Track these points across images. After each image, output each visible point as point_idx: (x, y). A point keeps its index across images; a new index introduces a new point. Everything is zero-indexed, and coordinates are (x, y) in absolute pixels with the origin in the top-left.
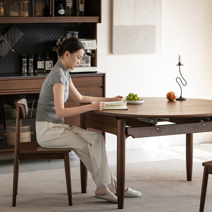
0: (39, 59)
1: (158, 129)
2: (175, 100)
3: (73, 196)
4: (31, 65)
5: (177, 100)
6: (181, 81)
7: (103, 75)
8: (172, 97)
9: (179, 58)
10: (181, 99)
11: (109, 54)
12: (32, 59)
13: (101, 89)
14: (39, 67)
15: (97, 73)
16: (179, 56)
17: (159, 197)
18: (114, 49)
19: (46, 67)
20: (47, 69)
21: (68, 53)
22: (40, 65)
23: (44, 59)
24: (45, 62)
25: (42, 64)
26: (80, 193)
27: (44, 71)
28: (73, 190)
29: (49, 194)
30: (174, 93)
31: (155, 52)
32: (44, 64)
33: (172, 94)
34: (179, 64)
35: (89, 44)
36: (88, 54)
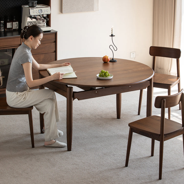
0: (8, 21)
1: (96, 92)
2: (109, 62)
3: (35, 137)
4: (2, 26)
5: (110, 61)
6: (113, 48)
7: (55, 33)
8: (106, 60)
9: (112, 31)
10: (113, 61)
11: (59, 13)
12: (3, 22)
13: (54, 43)
14: (8, 27)
15: (51, 31)
16: (112, 29)
17: (97, 137)
18: (63, 10)
19: (13, 26)
20: (14, 28)
21: (32, 37)
22: (9, 25)
23: (12, 21)
24: (12, 23)
25: (10, 25)
26: (40, 133)
27: (11, 29)
28: (35, 131)
29: (17, 135)
30: (107, 57)
31: (94, 11)
32: (11, 25)
33: (106, 57)
34: (112, 36)
35: (45, 10)
36: (44, 18)
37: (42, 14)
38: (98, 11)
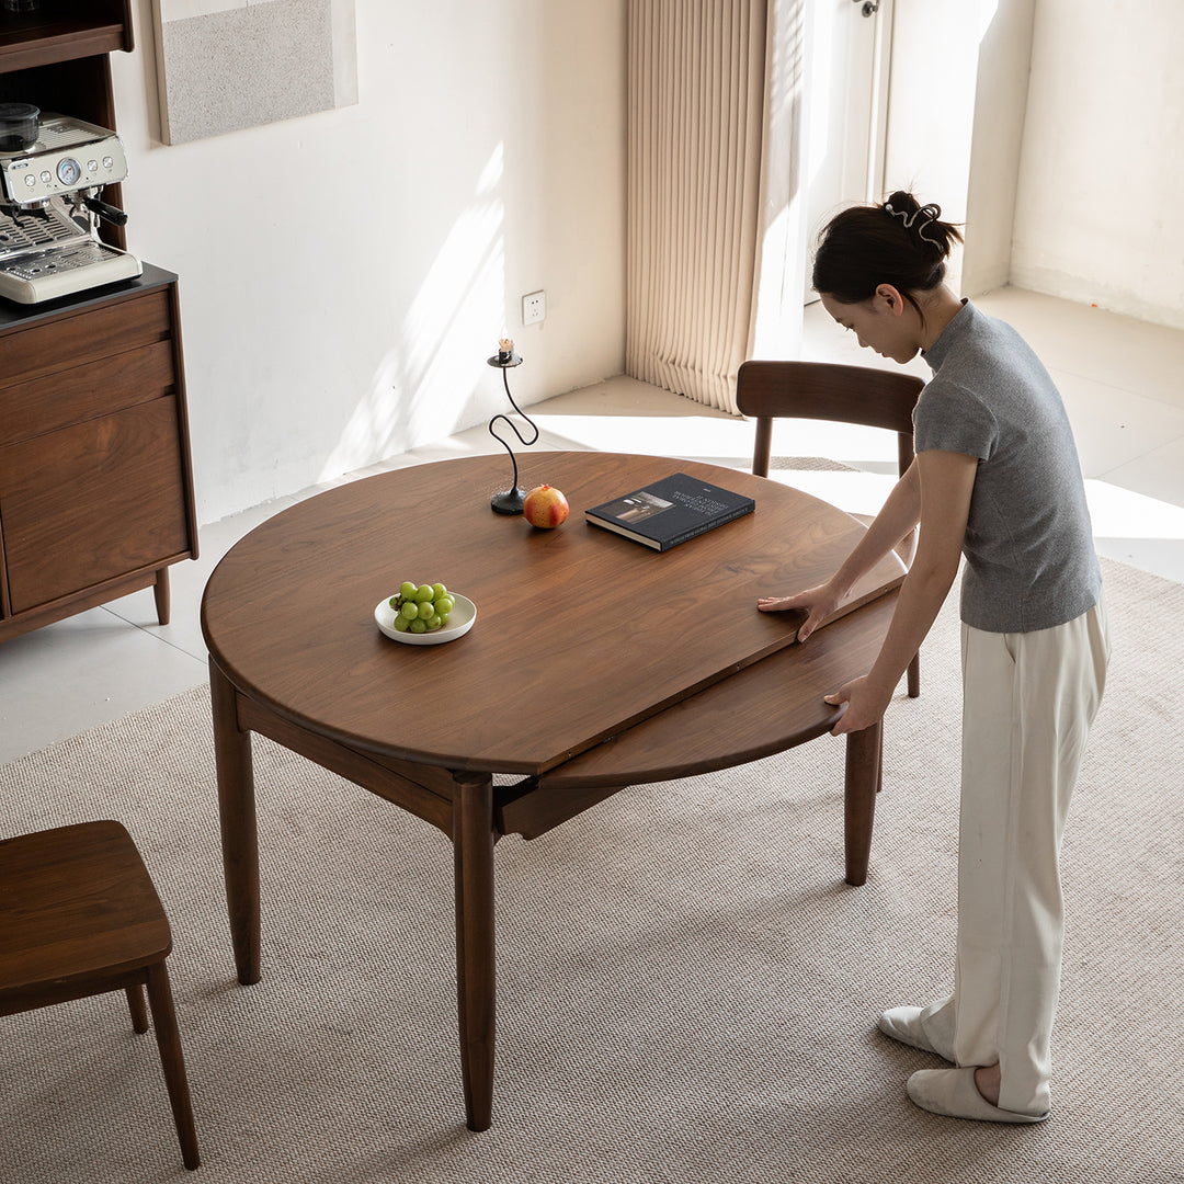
6: (514, 429)
7: (166, 291)
11: (152, 147)
13: (163, 346)
15: (143, 282)
34: (502, 360)
35: (94, 163)
36: (92, 205)
37: (81, 184)
38: (358, 103)
